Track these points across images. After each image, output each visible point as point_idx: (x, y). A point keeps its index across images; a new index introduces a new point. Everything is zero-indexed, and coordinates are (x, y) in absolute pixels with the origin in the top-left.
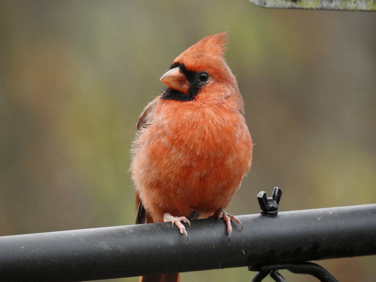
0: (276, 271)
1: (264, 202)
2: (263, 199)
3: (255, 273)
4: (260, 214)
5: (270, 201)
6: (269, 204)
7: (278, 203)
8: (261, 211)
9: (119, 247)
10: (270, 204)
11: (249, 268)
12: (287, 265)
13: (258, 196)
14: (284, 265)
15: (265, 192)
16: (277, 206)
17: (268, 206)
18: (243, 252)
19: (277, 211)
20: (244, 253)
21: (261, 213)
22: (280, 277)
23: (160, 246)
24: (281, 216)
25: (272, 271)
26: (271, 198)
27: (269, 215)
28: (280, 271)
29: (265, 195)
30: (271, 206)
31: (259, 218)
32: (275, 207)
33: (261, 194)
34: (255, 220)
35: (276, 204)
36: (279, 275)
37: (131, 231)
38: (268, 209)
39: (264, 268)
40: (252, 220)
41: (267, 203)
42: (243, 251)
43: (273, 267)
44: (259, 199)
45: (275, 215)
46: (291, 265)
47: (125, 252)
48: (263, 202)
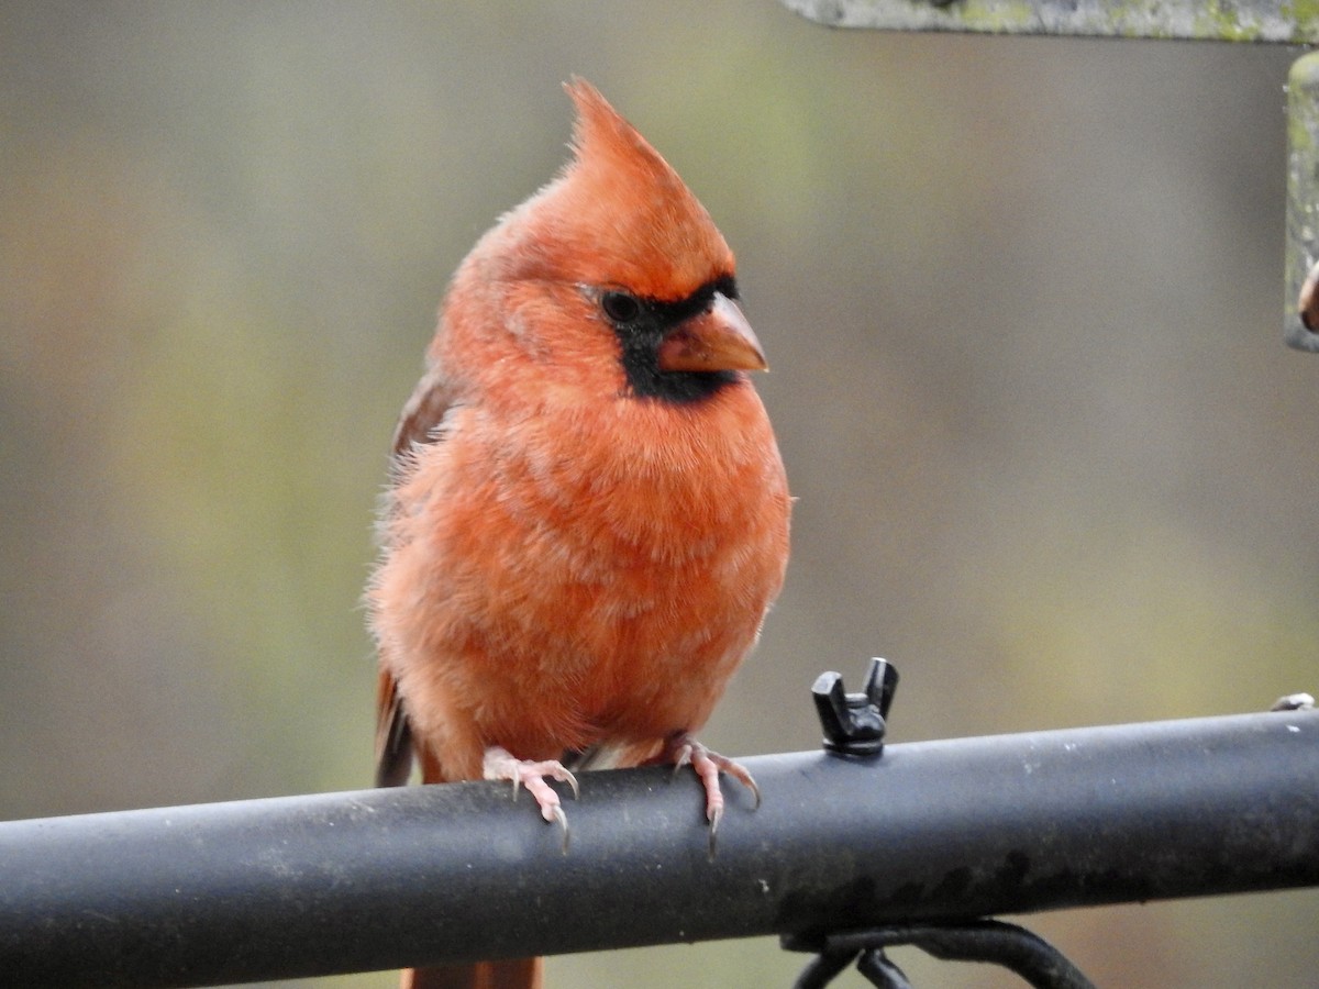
0: (878, 953)
1: (835, 707)
2: (832, 700)
3: (807, 960)
4: (821, 753)
5: (857, 705)
6: (852, 718)
7: (884, 711)
8: (826, 741)
9: (327, 866)
10: (855, 716)
11: (783, 940)
12: (916, 932)
13: (815, 690)
14: (905, 932)
15: (838, 675)
16: (881, 725)
17: (850, 725)
18: (761, 886)
19: (883, 740)
20: (766, 888)
21: (827, 747)
22: (892, 974)
23: (472, 864)
24: (895, 757)
25: (863, 952)
26: (861, 696)
27: (856, 757)
28: (892, 952)
29: (838, 684)
30: (861, 722)
31: (820, 764)
32: (875, 726)
33: (825, 683)
34: (804, 773)
35: (879, 717)
36: (890, 964)
37: (371, 810)
38: (849, 733)
39: (835, 940)
40: (792, 772)
41: (846, 715)
42: (764, 882)
43: (865, 936)
44: (821, 700)
45: (872, 756)
46: (933, 931)
47: (349, 883)
48: (831, 709)
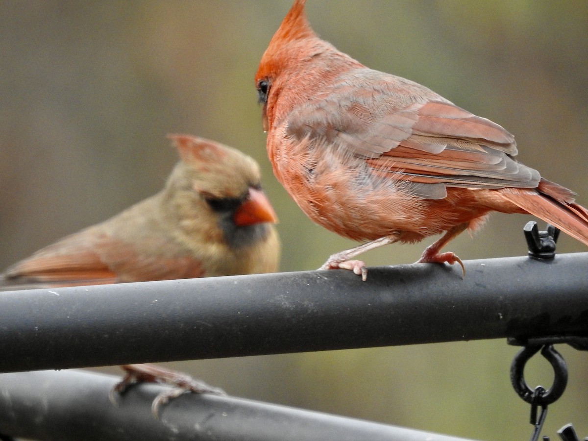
0: (550, 347)
1: (534, 237)
2: (532, 234)
3: (519, 349)
4: (527, 257)
5: (543, 236)
6: (541, 242)
7: (555, 239)
8: (529, 252)
9: (306, 303)
10: (543, 241)
11: (508, 340)
12: (568, 338)
13: (524, 229)
14: (562, 338)
15: (535, 223)
16: (554, 245)
17: (540, 245)
18: (499, 316)
19: (555, 252)
20: (501, 317)
21: (530, 254)
22: (556, 356)
24: (560, 260)
25: (544, 346)
26: (545, 232)
27: (542, 259)
28: (557, 347)
29: (535, 226)
30: (545, 244)
31: (526, 262)
32: (551, 245)
33: (529, 226)
34: (519, 266)
35: (553, 241)
36: (556, 352)
37: (326, 279)
38: (540, 248)
39: (532, 341)
40: (514, 265)
41: (539, 240)
42: (500, 314)
43: (545, 339)
44: (527, 234)
45: (550, 259)
46: (575, 337)
47: (315, 311)
48: (532, 238)
